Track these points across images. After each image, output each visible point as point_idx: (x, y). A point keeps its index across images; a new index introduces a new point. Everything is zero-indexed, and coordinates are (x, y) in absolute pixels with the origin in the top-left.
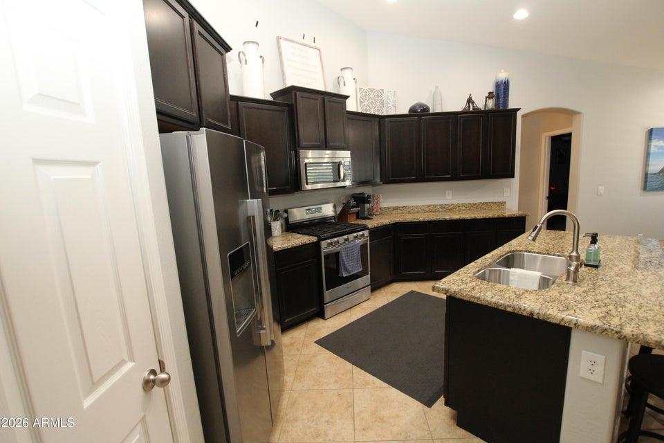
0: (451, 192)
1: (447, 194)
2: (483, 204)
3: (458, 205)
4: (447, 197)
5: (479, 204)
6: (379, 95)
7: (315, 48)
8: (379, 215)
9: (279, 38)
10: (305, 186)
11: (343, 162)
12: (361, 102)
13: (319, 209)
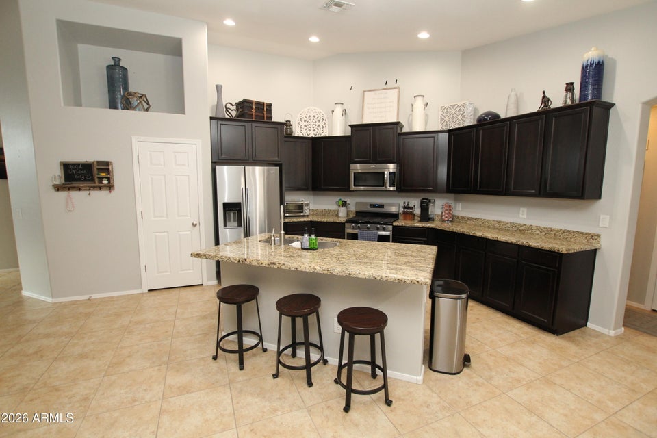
0: (526, 210)
1: (521, 212)
2: (564, 232)
3: (531, 227)
4: (521, 216)
5: (558, 231)
6: (461, 109)
7: (395, 88)
8: (451, 221)
9: (364, 92)
10: (353, 187)
11: (386, 173)
12: (442, 119)
13: (381, 206)
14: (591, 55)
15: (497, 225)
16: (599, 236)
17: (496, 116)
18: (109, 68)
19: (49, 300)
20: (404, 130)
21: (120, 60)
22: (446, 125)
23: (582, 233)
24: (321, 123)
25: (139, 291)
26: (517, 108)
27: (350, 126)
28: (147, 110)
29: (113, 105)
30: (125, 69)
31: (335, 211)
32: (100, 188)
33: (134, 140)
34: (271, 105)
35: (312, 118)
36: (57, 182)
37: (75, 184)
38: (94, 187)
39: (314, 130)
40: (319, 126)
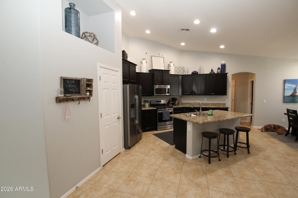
0: (206, 99)
3: (208, 104)
4: (205, 101)
6: (183, 68)
7: (162, 57)
8: (181, 105)
9: (152, 56)
10: (155, 94)
11: (167, 89)
13: (160, 101)
14: (223, 62)
17: (197, 73)
25: (99, 169)
32: (84, 99)
33: (98, 66)
38: (81, 98)
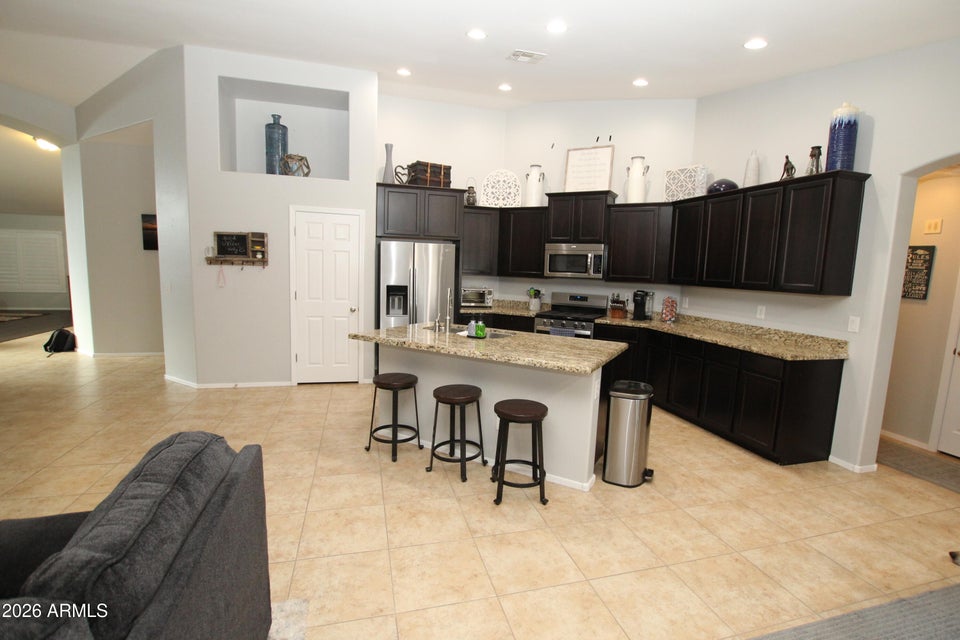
0: (764, 308)
1: (759, 312)
2: (807, 337)
3: (768, 331)
4: (758, 316)
5: (800, 336)
6: (691, 175)
7: (609, 146)
8: (674, 322)
9: (569, 150)
10: (547, 272)
11: (590, 255)
12: (667, 188)
13: (584, 298)
14: (842, 113)
15: (729, 328)
16: (846, 343)
17: (732, 186)
18: (269, 126)
19: (194, 385)
20: (618, 201)
21: (280, 117)
22: (673, 195)
23: (828, 340)
24: (513, 190)
25: (288, 384)
26: (759, 175)
27: (547, 194)
28: (307, 175)
29: (271, 170)
30: (285, 128)
31: (525, 303)
32: (253, 263)
33: (292, 211)
34: (448, 169)
35: (501, 183)
36: (210, 255)
37: (228, 258)
38: (247, 262)
39: (504, 199)
40: (510, 193)
